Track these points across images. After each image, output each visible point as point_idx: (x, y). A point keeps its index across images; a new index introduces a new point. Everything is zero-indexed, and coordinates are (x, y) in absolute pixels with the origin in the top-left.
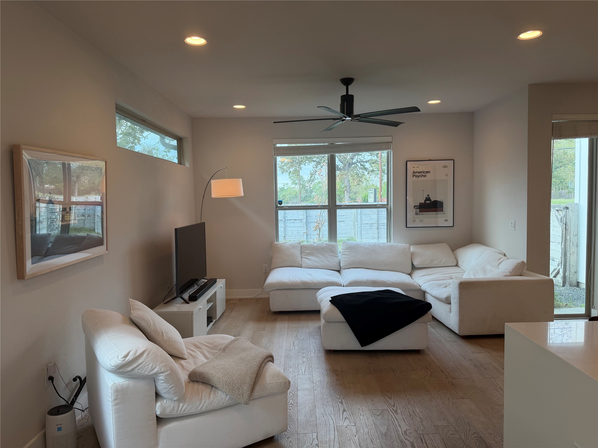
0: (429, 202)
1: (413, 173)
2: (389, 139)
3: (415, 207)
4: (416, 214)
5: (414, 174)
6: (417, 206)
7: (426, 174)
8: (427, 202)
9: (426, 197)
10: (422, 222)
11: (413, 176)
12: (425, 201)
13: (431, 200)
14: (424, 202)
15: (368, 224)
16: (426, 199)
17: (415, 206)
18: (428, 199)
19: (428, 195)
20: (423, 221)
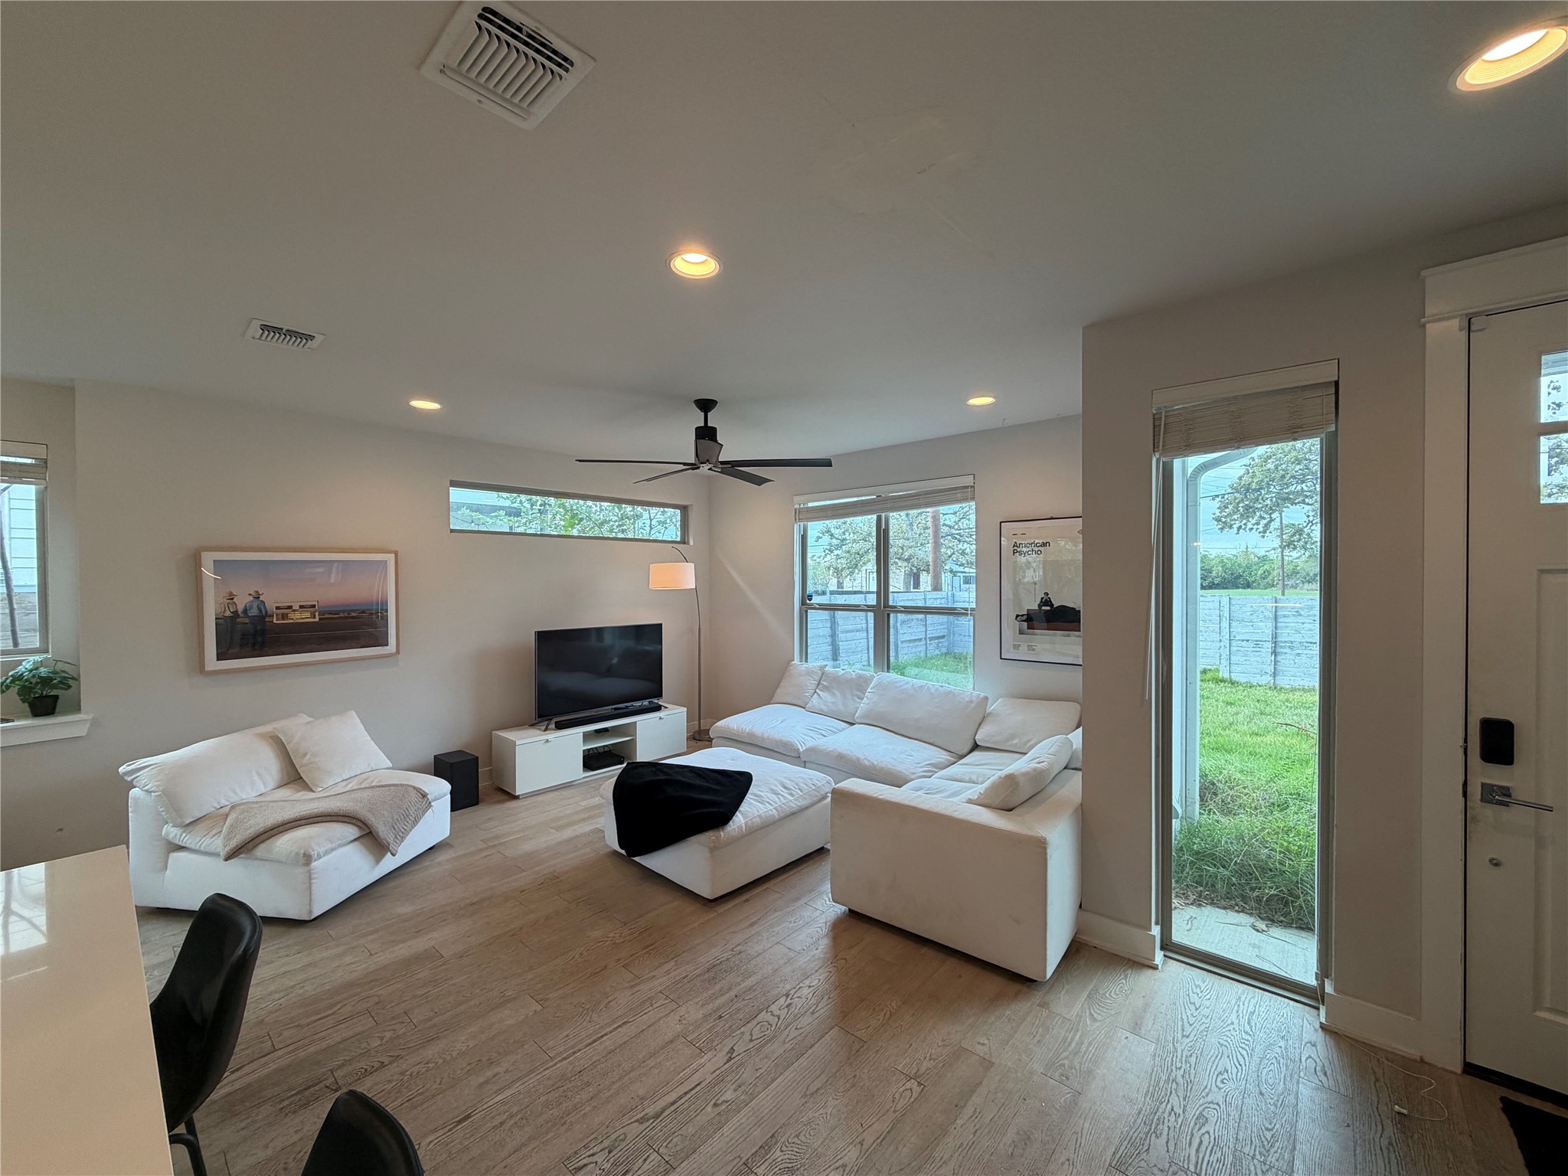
0: (1049, 608)
1: (1014, 546)
2: (968, 481)
3: (1018, 618)
4: (1021, 632)
5: (1015, 548)
6: (1022, 616)
7: (1040, 548)
8: (1044, 608)
9: (1042, 598)
10: (1033, 650)
11: (1014, 553)
12: (1040, 606)
13: (1053, 605)
14: (1037, 608)
15: (1248, 641)
16: (1041, 602)
17: (1017, 616)
18: (1046, 602)
19: (1047, 594)
20: (1034, 647)
